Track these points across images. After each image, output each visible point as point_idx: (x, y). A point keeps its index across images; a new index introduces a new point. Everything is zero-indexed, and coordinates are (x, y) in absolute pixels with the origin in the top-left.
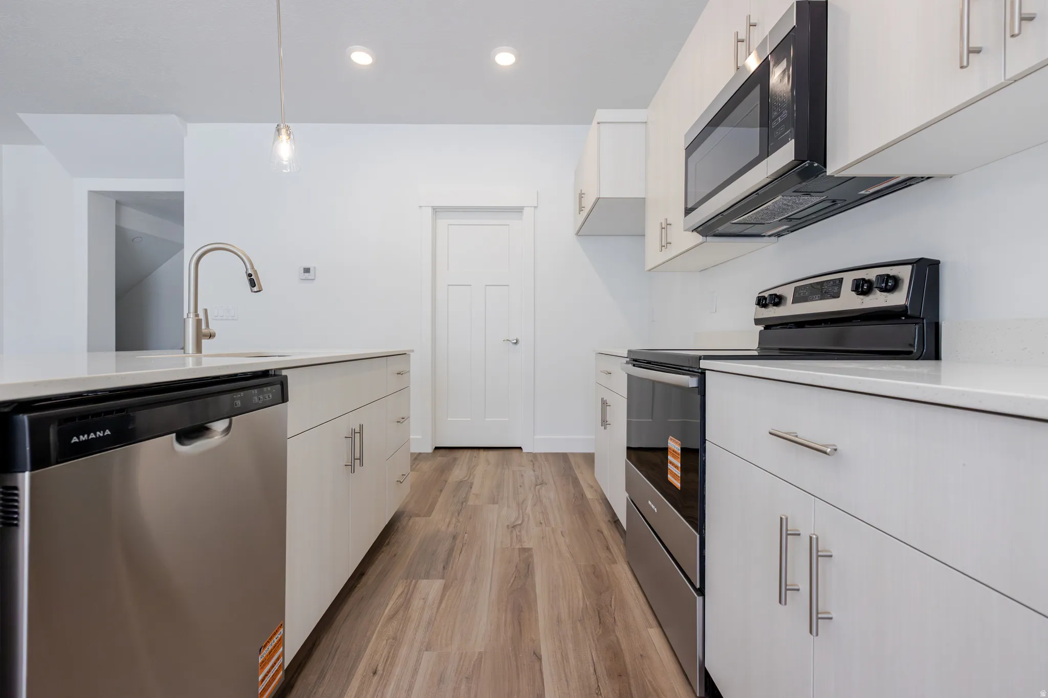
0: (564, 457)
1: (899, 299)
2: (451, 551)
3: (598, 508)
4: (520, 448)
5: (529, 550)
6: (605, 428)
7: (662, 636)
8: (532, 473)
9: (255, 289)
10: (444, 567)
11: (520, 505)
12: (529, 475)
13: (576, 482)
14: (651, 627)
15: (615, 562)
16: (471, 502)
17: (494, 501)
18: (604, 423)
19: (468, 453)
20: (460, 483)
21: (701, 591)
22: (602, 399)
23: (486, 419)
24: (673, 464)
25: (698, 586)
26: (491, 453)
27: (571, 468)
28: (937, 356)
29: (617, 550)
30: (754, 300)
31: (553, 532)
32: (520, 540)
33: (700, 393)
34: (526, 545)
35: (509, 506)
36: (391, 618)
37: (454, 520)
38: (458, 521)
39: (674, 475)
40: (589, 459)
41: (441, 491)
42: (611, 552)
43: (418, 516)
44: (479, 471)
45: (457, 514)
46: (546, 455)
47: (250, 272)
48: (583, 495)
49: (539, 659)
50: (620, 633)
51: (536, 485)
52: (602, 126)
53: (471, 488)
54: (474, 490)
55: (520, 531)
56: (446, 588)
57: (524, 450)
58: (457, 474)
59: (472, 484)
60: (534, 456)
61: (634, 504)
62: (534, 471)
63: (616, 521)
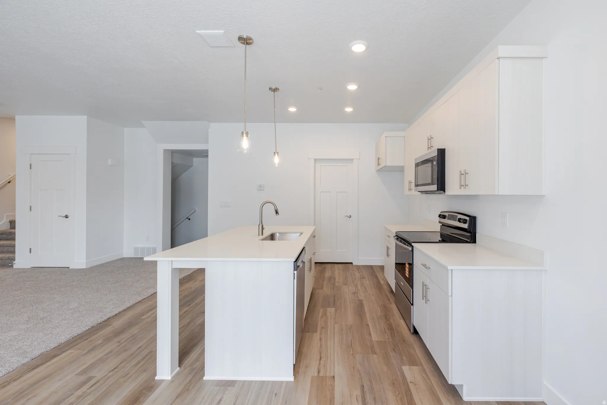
0: (371, 267)
1: (466, 226)
2: (334, 300)
3: (385, 287)
4: (352, 263)
5: (361, 300)
6: (388, 257)
7: (405, 322)
8: (358, 274)
9: (277, 214)
10: (334, 305)
11: (356, 286)
12: (357, 275)
13: (377, 278)
14: (401, 319)
15: (391, 304)
16: (337, 284)
17: (345, 284)
18: (388, 255)
19: (330, 265)
20: (330, 278)
21: (412, 305)
22: (387, 246)
23: (337, 250)
24: (407, 271)
25: (412, 303)
26: (340, 265)
27: (374, 272)
28: (476, 243)
29: (392, 299)
30: (438, 216)
31: (369, 295)
32: (358, 297)
33: (412, 252)
34: (360, 299)
35: (351, 286)
36: (322, 317)
37: (332, 291)
38: (334, 291)
39: (407, 274)
40: (382, 268)
41: (324, 280)
42: (390, 301)
43: (319, 289)
44: (337, 272)
45: (332, 289)
46: (363, 266)
47: (276, 209)
48: (379, 282)
49: (368, 326)
50: (391, 320)
51: (361, 279)
52: (387, 138)
53: (335, 279)
54: (337, 280)
55: (357, 294)
56: (336, 311)
57: (354, 264)
58: (328, 274)
59: (335, 278)
60: (358, 267)
61: (397, 284)
62: (359, 273)
63: (392, 292)
